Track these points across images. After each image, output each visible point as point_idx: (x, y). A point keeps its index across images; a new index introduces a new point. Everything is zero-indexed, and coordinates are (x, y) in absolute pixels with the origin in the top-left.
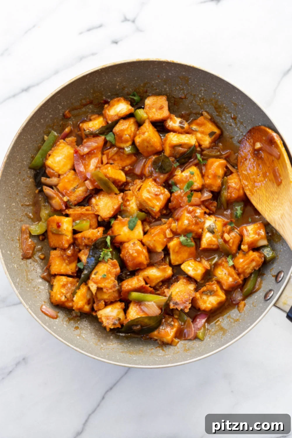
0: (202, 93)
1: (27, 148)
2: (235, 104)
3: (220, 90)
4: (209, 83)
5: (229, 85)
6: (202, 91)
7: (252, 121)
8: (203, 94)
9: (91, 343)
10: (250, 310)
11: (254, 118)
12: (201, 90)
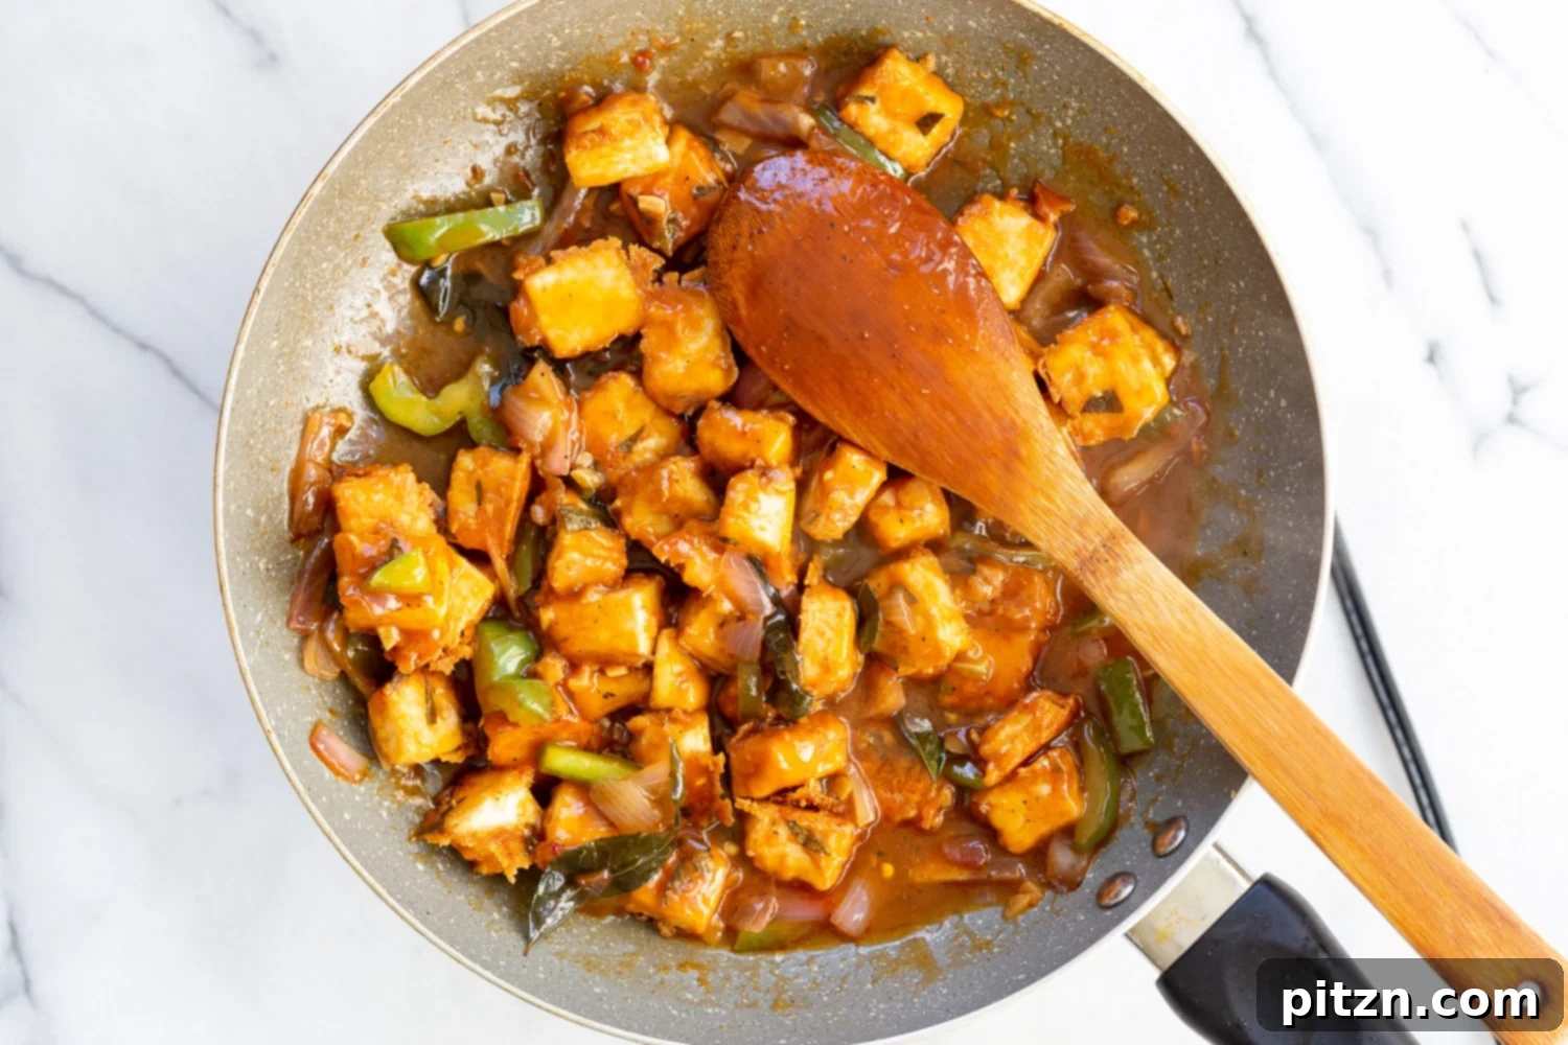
0: (1066, 116)
2: (1172, 190)
3: (1135, 127)
4: (1101, 92)
5: (1169, 123)
6: (1070, 112)
7: (1216, 262)
8: (1069, 122)
9: (458, 899)
10: (1038, 923)
11: (1228, 260)
12: (1065, 107)
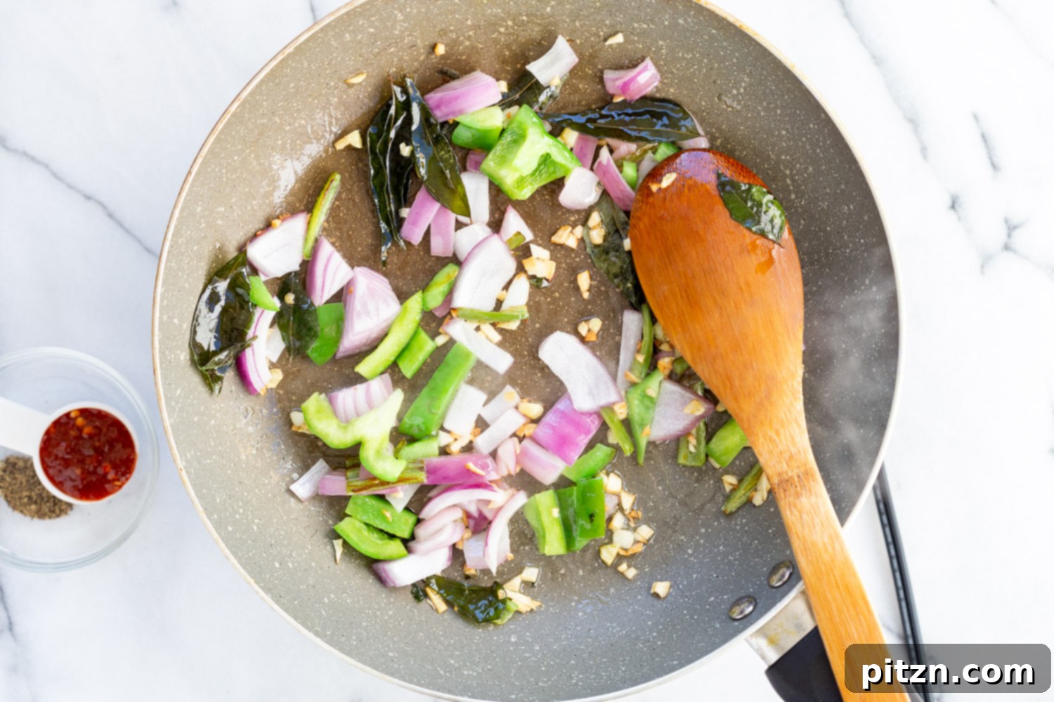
0: (740, 86)
1: (293, 88)
3: (786, 97)
4: (765, 72)
7: (835, 191)
8: (742, 90)
9: (301, 587)
11: (843, 190)
12: (741, 81)
